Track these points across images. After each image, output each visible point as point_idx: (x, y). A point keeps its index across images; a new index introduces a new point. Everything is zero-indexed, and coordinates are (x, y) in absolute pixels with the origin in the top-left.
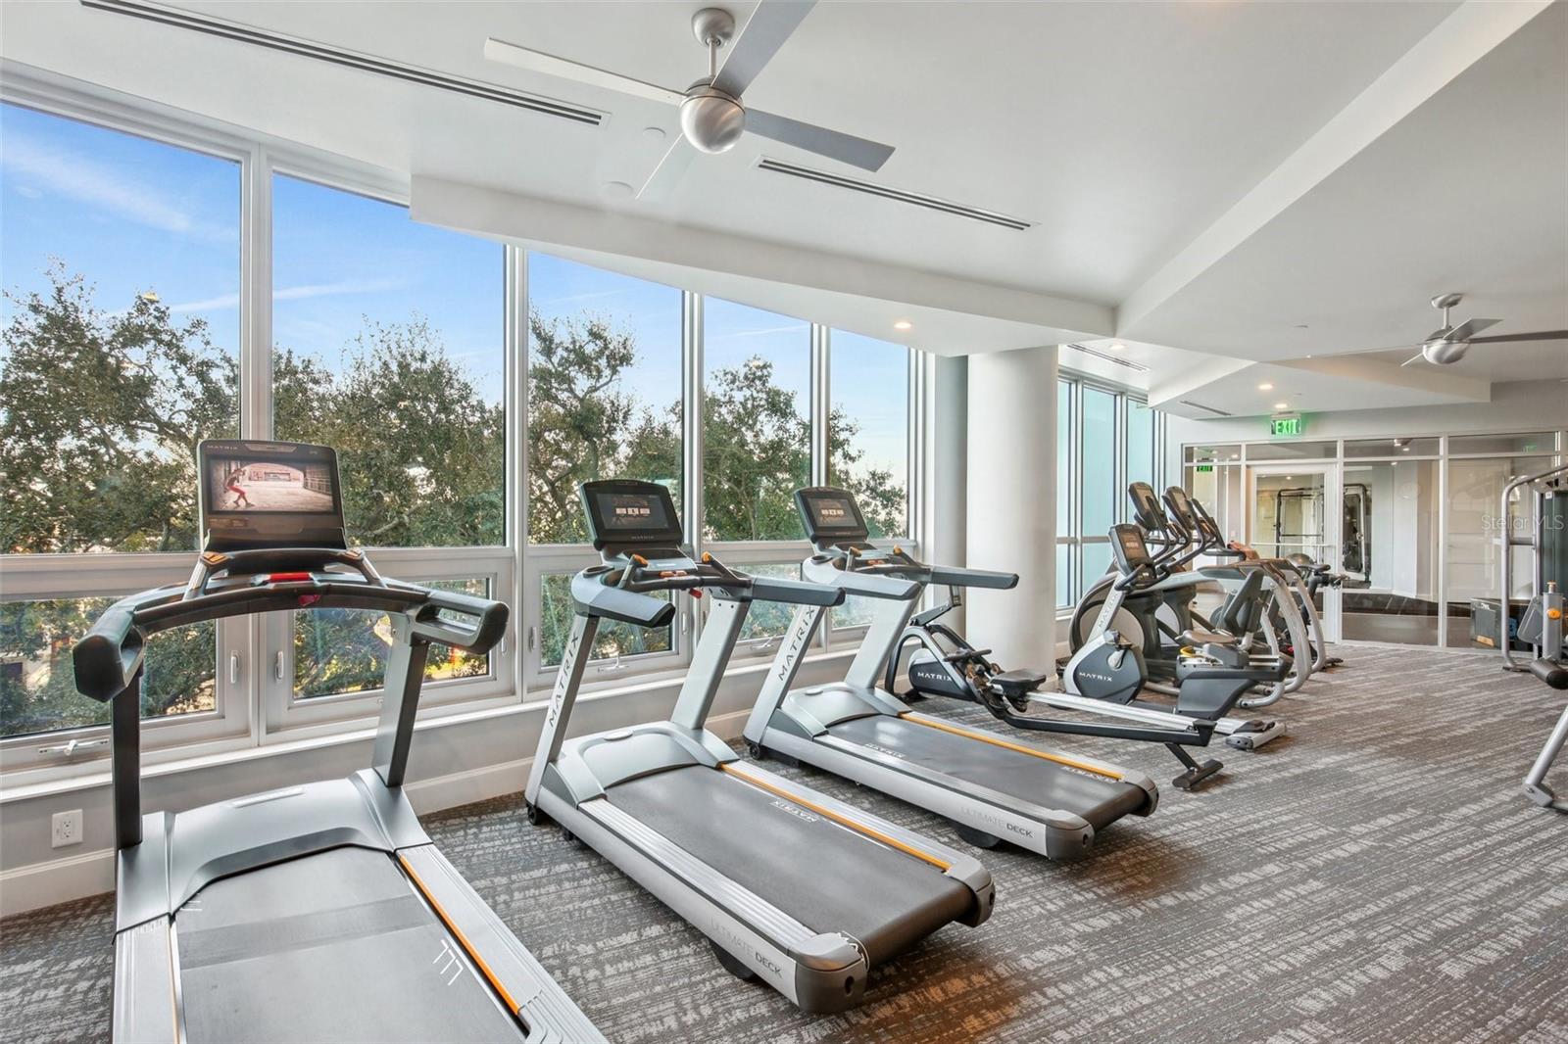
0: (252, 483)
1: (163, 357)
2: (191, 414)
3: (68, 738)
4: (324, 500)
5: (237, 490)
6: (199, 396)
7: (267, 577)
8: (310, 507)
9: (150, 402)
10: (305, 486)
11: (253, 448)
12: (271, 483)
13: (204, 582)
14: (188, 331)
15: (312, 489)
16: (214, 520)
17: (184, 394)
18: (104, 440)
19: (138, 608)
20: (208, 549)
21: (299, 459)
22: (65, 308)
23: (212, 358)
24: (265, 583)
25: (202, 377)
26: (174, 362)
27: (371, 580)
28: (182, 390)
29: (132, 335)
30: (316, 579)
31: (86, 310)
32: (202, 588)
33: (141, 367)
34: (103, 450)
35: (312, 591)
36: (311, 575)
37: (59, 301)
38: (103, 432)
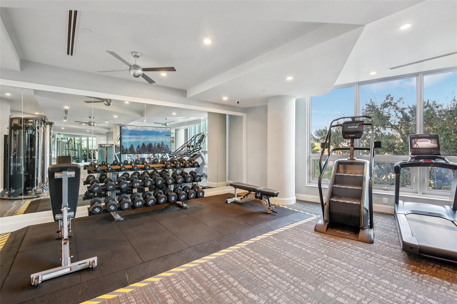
0: (419, 143)
1: (392, 109)
2: (399, 123)
3: (385, 186)
4: (436, 145)
5: (416, 144)
6: (401, 117)
7: (423, 160)
8: (432, 147)
9: (389, 121)
10: (431, 143)
11: (420, 136)
12: (423, 142)
13: (411, 160)
14: (398, 101)
15: (433, 143)
16: (412, 150)
17: (398, 118)
18: (378, 131)
19: (400, 163)
20: (411, 155)
21: (430, 138)
22: (372, 103)
23: (405, 107)
24: (422, 161)
25: (402, 112)
26: (395, 110)
27: (447, 162)
28: (397, 117)
29: (385, 105)
30: (433, 161)
31: (376, 103)
32: (410, 161)
33: (387, 113)
34: (378, 133)
35: (432, 163)
36: (432, 160)
37: (371, 102)
38: (378, 129)
